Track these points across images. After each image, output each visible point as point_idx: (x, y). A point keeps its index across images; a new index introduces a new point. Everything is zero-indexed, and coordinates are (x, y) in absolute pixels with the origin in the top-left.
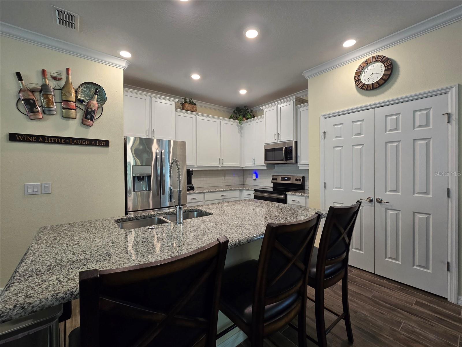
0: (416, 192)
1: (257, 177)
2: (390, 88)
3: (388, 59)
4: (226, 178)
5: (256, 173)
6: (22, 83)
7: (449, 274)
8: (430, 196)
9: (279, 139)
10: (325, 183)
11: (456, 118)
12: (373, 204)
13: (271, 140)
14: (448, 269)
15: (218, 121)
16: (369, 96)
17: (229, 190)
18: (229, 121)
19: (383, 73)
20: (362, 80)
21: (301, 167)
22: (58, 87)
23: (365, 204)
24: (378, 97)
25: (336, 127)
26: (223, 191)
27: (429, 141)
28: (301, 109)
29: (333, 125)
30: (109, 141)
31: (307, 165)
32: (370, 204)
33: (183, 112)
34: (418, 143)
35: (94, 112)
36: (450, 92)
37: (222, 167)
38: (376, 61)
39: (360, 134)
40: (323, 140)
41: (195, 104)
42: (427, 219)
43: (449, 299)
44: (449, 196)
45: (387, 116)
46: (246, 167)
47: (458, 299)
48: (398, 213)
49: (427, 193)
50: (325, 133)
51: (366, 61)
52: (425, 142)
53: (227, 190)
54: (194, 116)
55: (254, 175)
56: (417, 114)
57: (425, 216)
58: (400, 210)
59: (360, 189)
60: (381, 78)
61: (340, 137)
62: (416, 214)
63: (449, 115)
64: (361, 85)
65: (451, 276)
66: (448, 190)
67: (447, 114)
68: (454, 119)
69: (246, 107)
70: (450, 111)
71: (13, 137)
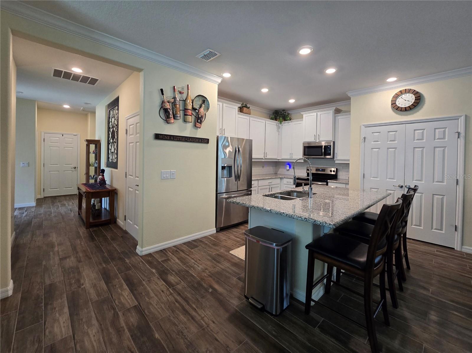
0: (435, 181)
1: (290, 168)
2: (418, 111)
3: (418, 92)
4: (264, 168)
5: (289, 164)
6: (163, 96)
7: (456, 233)
8: (445, 184)
9: (318, 139)
10: (364, 174)
11: (463, 136)
12: (402, 189)
13: (310, 139)
14: (456, 230)
15: (264, 121)
16: (401, 115)
17: (274, 178)
18: (270, 121)
19: (413, 101)
20: (397, 103)
21: (337, 161)
22: (182, 99)
23: (397, 189)
24: (409, 116)
25: (374, 134)
26: (270, 179)
27: (445, 148)
28: (339, 117)
29: (372, 133)
30: (209, 139)
31: (349, 160)
32: (400, 189)
33: (242, 115)
34: (437, 149)
35: (202, 117)
36: (460, 119)
37: (265, 159)
38: (409, 92)
39: (394, 141)
40: (363, 143)
41: (249, 108)
42: (442, 199)
43: (455, 249)
44: (457, 184)
45: (415, 130)
46: (282, 159)
47: (462, 248)
48: (422, 195)
49: (442, 182)
50: (365, 138)
51: (401, 91)
52: (443, 149)
53: (272, 178)
54: (248, 118)
55: (288, 166)
56: (437, 131)
57: (441, 197)
58: (423, 193)
59: (393, 179)
60: (412, 104)
61: (378, 141)
62: (434, 195)
63: (459, 134)
64: (396, 107)
65: (457, 234)
66: (457, 180)
67: (457, 132)
68: (462, 136)
69: (284, 110)
70: (459, 131)
71: (158, 137)
